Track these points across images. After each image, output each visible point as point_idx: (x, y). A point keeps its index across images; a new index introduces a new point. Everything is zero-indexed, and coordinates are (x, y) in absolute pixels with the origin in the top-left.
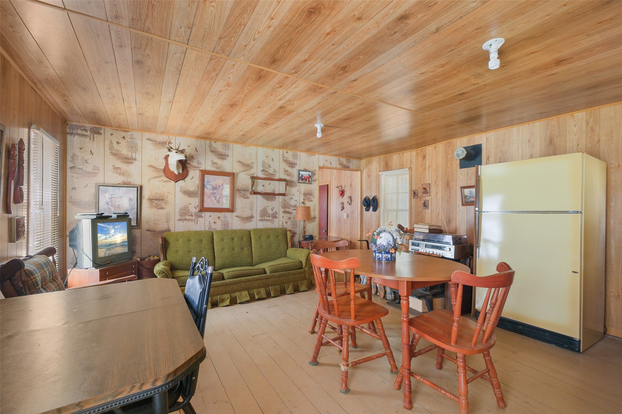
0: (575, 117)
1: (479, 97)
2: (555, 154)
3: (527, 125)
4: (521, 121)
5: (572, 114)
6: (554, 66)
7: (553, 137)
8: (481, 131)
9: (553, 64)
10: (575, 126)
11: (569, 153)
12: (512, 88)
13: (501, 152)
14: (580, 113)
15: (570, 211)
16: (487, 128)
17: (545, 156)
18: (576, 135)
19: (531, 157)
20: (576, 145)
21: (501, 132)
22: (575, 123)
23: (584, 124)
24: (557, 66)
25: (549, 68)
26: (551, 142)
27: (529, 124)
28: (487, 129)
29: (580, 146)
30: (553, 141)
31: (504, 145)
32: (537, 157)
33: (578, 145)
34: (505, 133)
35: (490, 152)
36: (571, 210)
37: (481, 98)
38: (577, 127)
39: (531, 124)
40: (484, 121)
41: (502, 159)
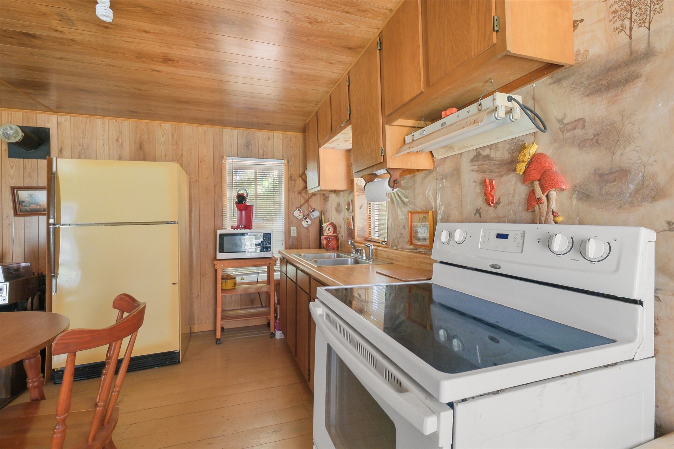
0: (163, 127)
1: (59, 55)
2: (144, 159)
3: (115, 121)
4: (107, 113)
5: (160, 124)
6: (161, 61)
7: (143, 141)
8: (49, 110)
9: (161, 59)
10: (163, 136)
11: (158, 161)
12: (109, 65)
13: (80, 145)
14: (167, 125)
15: (168, 222)
16: (58, 107)
17: (135, 160)
18: (164, 145)
19: (120, 159)
20: (164, 155)
21: (80, 120)
22: (163, 133)
23: (170, 136)
24: (164, 63)
25: (156, 61)
26: (141, 146)
27: (116, 120)
28: (58, 109)
29: (167, 156)
30: (143, 146)
31: (84, 137)
32: (126, 160)
33: (166, 155)
34: (86, 123)
35: (63, 142)
36: (170, 220)
37: (61, 58)
38: (164, 137)
39: (120, 120)
40: (53, 97)
41: (82, 155)
